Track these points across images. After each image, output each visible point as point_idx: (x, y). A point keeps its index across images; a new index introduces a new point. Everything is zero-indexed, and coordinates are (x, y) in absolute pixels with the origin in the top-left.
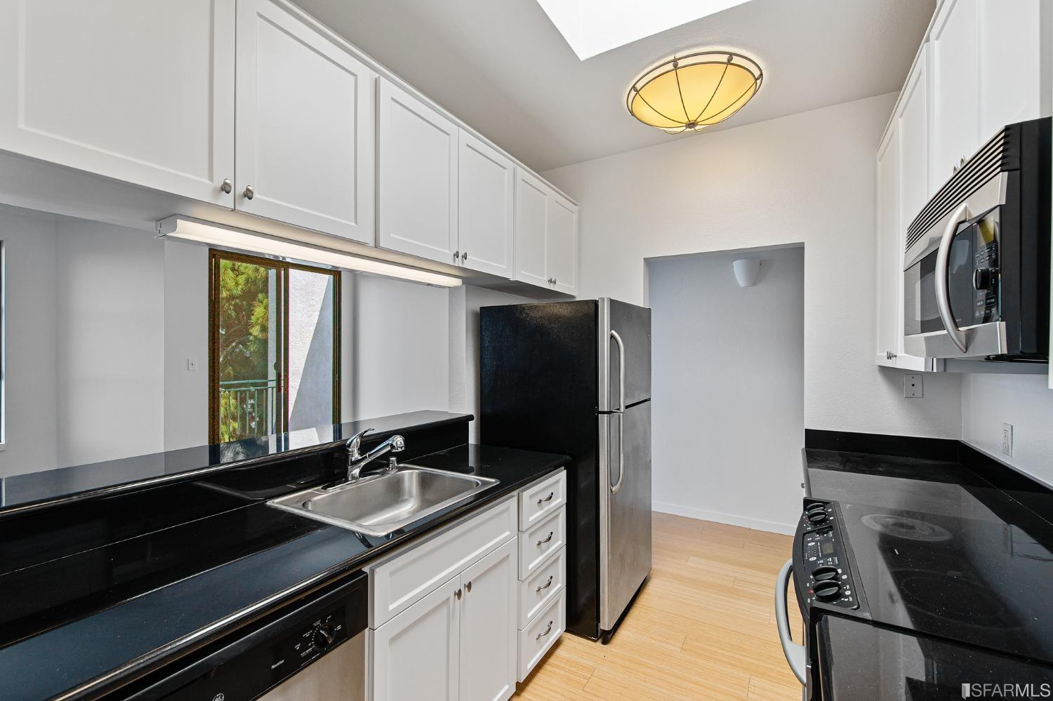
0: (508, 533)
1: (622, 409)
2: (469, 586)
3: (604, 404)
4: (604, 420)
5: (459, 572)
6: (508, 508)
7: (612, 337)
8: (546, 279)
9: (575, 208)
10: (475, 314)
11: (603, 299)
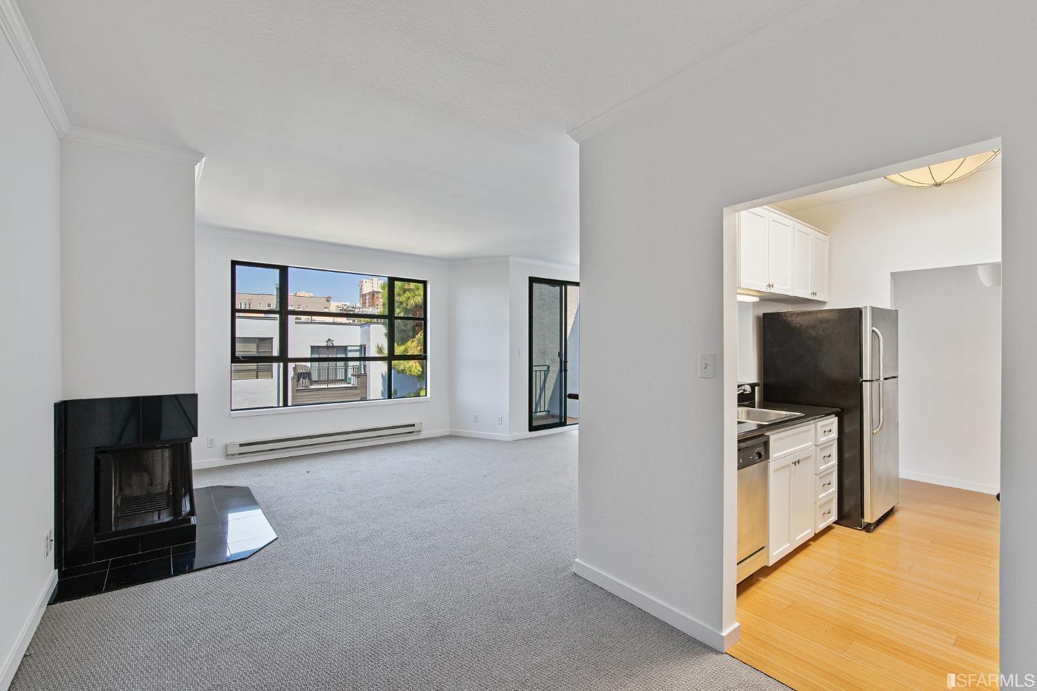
0: (810, 443)
1: (882, 379)
2: (799, 462)
3: (867, 375)
4: (866, 386)
5: (794, 452)
6: (810, 429)
7: (873, 331)
8: (810, 292)
9: (827, 238)
10: (758, 318)
11: (866, 307)
